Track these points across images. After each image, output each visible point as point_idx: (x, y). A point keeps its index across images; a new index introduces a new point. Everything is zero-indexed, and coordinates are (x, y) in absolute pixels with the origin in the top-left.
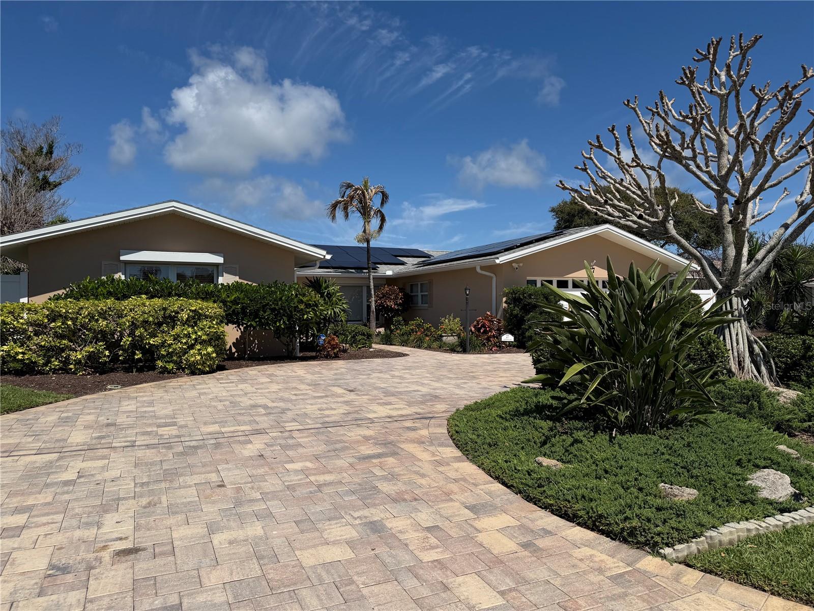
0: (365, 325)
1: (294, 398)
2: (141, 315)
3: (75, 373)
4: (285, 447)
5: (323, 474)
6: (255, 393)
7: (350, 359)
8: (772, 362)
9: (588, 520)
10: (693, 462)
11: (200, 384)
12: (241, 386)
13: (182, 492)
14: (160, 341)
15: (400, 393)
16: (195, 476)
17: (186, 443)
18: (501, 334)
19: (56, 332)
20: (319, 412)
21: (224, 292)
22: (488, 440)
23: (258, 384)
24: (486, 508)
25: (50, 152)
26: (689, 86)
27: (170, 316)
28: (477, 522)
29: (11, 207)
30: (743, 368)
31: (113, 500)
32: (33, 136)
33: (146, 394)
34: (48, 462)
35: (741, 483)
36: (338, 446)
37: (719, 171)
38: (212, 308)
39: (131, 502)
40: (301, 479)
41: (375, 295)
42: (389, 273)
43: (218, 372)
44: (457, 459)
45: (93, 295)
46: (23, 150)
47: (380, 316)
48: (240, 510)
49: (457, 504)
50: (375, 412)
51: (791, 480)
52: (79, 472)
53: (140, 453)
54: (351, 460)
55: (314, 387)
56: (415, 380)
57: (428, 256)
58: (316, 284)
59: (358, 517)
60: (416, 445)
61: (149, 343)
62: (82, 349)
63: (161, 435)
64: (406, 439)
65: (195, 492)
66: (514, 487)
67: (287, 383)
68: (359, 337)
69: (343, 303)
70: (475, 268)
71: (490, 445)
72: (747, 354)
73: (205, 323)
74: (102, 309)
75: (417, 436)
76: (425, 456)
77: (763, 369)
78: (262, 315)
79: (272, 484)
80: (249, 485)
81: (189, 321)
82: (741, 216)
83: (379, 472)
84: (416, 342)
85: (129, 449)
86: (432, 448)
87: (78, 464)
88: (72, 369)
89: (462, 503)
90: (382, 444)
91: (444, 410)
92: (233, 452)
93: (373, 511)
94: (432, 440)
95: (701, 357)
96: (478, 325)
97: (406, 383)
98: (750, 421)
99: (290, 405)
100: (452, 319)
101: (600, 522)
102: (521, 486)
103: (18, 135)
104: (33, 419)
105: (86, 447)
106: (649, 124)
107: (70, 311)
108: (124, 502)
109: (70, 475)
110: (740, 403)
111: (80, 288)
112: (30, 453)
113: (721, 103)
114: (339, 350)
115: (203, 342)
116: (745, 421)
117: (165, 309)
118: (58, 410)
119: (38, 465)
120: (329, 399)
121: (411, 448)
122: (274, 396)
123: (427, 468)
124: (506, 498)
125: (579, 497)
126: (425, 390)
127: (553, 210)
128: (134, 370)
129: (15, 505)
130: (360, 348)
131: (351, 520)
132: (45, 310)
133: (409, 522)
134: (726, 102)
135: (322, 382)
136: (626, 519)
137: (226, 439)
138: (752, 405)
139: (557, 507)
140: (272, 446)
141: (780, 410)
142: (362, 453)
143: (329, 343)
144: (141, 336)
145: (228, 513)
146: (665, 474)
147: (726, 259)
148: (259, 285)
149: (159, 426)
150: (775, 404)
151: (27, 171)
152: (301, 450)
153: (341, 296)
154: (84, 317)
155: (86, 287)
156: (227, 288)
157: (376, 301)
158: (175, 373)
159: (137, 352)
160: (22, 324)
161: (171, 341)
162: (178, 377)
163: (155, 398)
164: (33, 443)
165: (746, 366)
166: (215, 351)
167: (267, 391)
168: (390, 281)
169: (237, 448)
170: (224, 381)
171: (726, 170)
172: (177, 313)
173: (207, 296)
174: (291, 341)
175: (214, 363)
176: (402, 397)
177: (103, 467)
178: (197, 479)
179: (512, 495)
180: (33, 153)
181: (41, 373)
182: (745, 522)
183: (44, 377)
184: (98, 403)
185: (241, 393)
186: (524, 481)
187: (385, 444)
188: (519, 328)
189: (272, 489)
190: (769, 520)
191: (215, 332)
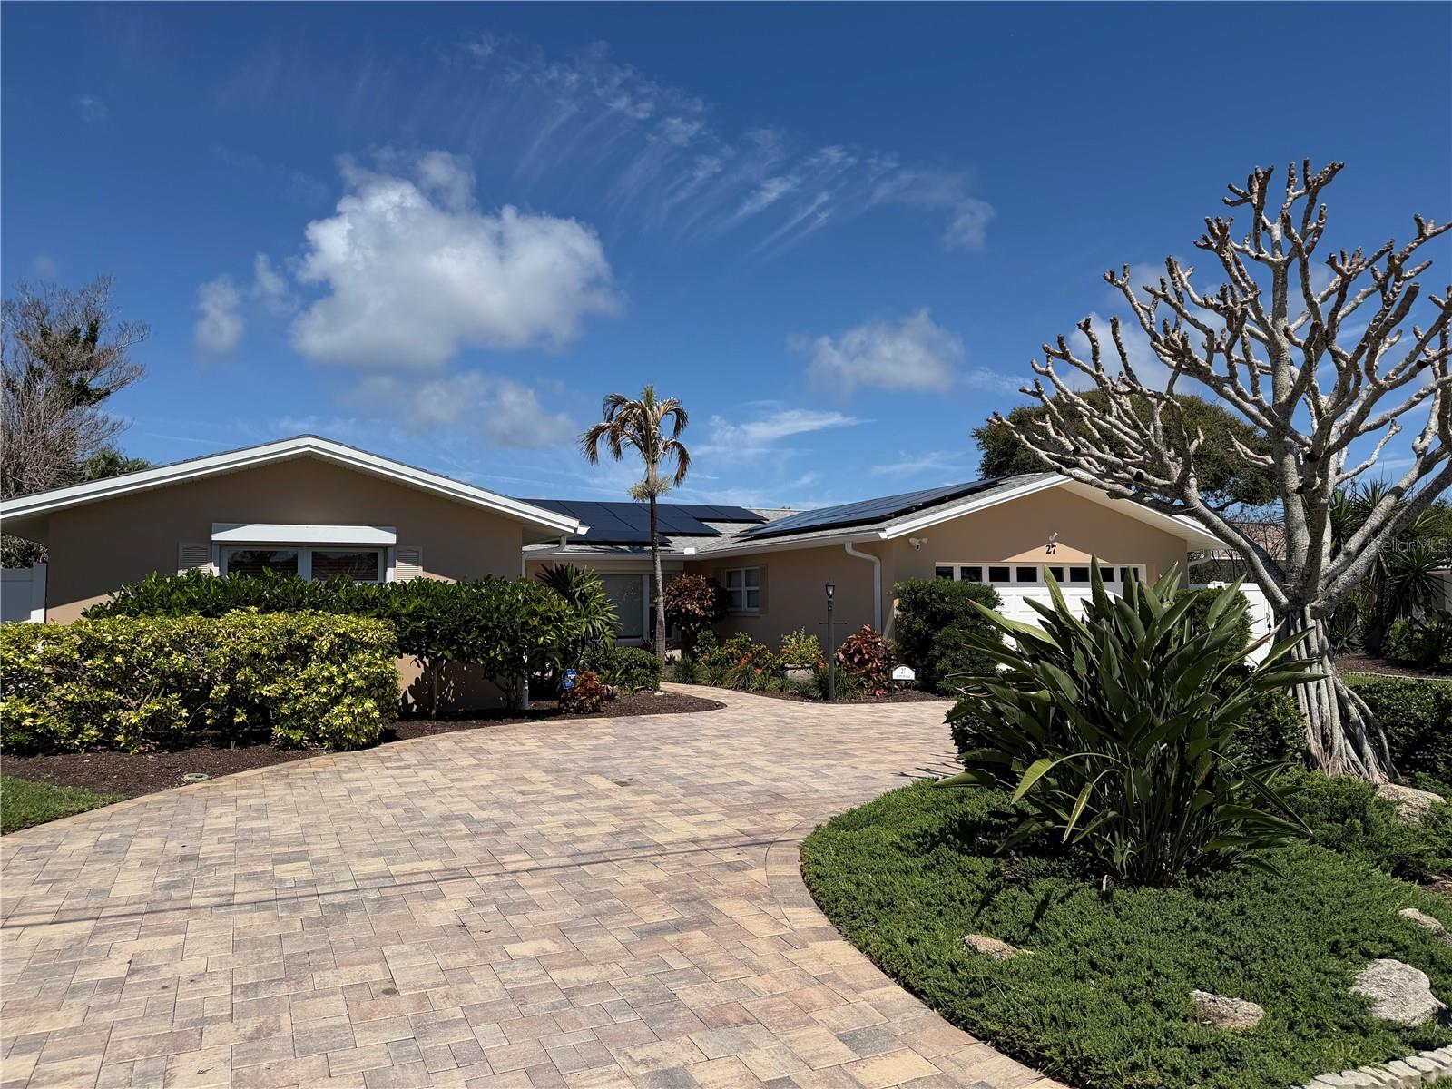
0: (646, 647)
1: (520, 799)
2: (248, 644)
3: (125, 750)
4: (505, 908)
5: (576, 965)
6: (450, 788)
7: (621, 715)
8: (1383, 735)
9: (1065, 1066)
10: (1252, 947)
11: (350, 769)
12: (425, 775)
13: (319, 1004)
14: (280, 691)
15: (712, 788)
16: (343, 970)
17: (326, 897)
18: (890, 667)
19: (94, 676)
20: (566, 831)
21: (396, 597)
22: (877, 896)
23: (455, 770)
24: (877, 1038)
25: (92, 337)
26: (1219, 251)
27: (299, 647)
28: (860, 1069)
29: (20, 436)
30: (1331, 748)
31: (193, 1023)
32: (63, 311)
33: (254, 791)
34: (75, 939)
35: (1340, 991)
36: (602, 905)
37: (1276, 395)
38: (374, 629)
39: (227, 1027)
40: (536, 978)
41: (664, 590)
42: (690, 551)
43: (383, 745)
44: (820, 934)
45: (162, 606)
46: (44, 334)
47: (673, 628)
48: (426, 1044)
49: (823, 1031)
50: (667, 830)
51: (1431, 982)
52: (130, 962)
53: (242, 920)
54: (626, 936)
55: (555, 775)
56: (738, 760)
57: (759, 520)
58: (559, 579)
59: (642, 1061)
60: (744, 903)
61: (261, 694)
62: (139, 706)
63: (281, 881)
64: (726, 890)
65: (342, 1004)
66: (926, 994)
67: (508, 767)
68: (636, 671)
69: (608, 611)
70: (842, 547)
71: (880, 905)
72: (1337, 722)
73: (361, 657)
74: (177, 634)
75: (745, 884)
76: (761, 927)
77: (1367, 748)
78: (464, 639)
79: (482, 988)
80: (441, 990)
81: (333, 655)
82: (1318, 480)
83: (678, 964)
84: (739, 679)
85: (222, 910)
86: (773, 910)
87: (130, 945)
88: (120, 742)
89: (833, 1030)
90: (683, 900)
91: (793, 824)
92: (411, 918)
93: (668, 1046)
94: (772, 894)
95: (1256, 731)
96: (849, 647)
97: (722, 766)
98: (1349, 857)
99: (511, 816)
100: (802, 637)
101: (1086, 1071)
102: (940, 994)
103: (38, 309)
104: (48, 847)
105: (143, 907)
106: (1149, 311)
107: (120, 638)
108: (212, 1027)
109: (114, 969)
110: (1329, 820)
111: (140, 593)
112: (41, 921)
113: (1276, 278)
114: (601, 698)
115: (357, 692)
116: (1340, 857)
117: (290, 633)
118: (93, 826)
119: (55, 946)
120: (584, 801)
121: (733, 908)
122: (483, 796)
123: (766, 953)
124: (912, 1016)
125: (1046, 1021)
126: (757, 781)
127: (978, 435)
128: (233, 743)
129: (14, 1035)
130: (637, 691)
131: (628, 1068)
132: (75, 637)
133: (734, 1070)
134: (1284, 276)
135: (570, 766)
136: (1134, 1067)
137: (399, 889)
138: (1352, 825)
139: (1005, 1039)
140: (480, 904)
141: (1401, 833)
142: (646, 919)
143: (582, 685)
144: (246, 682)
145: (403, 1050)
146: (1201, 971)
147: (1293, 550)
148: (458, 583)
149: (277, 861)
150: (1393, 821)
151: (49, 373)
152: (534, 915)
153: (605, 598)
154: (145, 649)
155: (150, 592)
156: (401, 589)
157: (666, 603)
158: (305, 749)
159: (238, 710)
160: (34, 663)
161: (300, 691)
162: (311, 755)
163: (269, 800)
164: (48, 898)
165: (1336, 743)
166: (379, 708)
167: (471, 784)
168: (691, 565)
169: (418, 907)
170: (394, 765)
171: (1288, 394)
172: (312, 639)
173: (364, 606)
174: (515, 683)
175: (376, 728)
176: (716, 796)
177: (174, 951)
178: (347, 976)
179: (924, 1011)
180: (61, 340)
181: (65, 750)
182: (1353, 1072)
183: (70, 760)
184: (167, 812)
185: (424, 788)
186: (944, 984)
187: (690, 900)
188: (923, 656)
189: (483, 998)
190: (1395, 1066)
191: (378, 673)
